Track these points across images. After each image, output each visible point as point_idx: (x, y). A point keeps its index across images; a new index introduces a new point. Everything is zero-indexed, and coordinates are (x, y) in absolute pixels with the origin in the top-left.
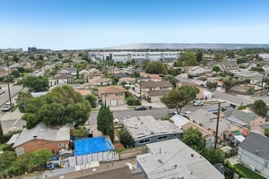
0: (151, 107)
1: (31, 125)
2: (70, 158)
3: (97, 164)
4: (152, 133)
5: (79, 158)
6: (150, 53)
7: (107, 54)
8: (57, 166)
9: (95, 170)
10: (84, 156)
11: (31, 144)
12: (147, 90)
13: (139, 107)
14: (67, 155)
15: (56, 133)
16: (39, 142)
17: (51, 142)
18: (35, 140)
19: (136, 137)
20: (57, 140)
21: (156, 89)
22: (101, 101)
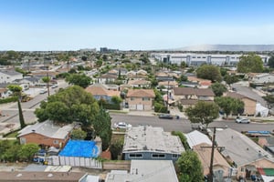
0: (178, 117)
2: (54, 157)
4: (145, 148)
5: (62, 158)
6: (213, 56)
7: (165, 55)
8: (43, 162)
10: (67, 158)
11: (31, 136)
12: (182, 97)
13: (165, 115)
14: (53, 153)
15: (57, 130)
16: (37, 136)
17: (48, 138)
18: (34, 133)
19: (126, 149)
20: (53, 137)
21: (193, 97)
22: (127, 104)
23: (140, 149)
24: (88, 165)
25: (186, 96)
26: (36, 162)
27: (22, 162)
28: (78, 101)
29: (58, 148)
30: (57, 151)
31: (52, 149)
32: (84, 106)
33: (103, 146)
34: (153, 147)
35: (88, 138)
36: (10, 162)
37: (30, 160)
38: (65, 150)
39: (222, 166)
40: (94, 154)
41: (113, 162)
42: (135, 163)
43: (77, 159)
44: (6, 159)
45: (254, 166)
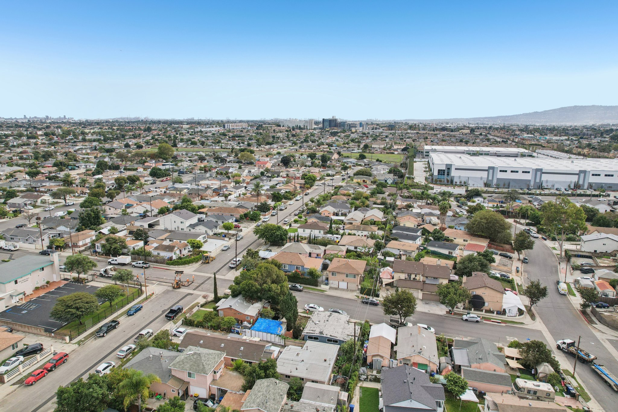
1: (235, 295)
2: (247, 330)
3: (257, 339)
4: (321, 333)
5: (253, 332)
8: (238, 333)
9: (248, 341)
10: (257, 332)
11: (228, 311)
13: (372, 299)
14: (246, 327)
15: (249, 307)
16: (233, 311)
17: (241, 313)
18: (230, 308)
19: (306, 331)
20: (245, 313)
21: (417, 278)
22: (327, 279)
23: (317, 333)
24: (273, 340)
25: (409, 275)
26: (232, 332)
27: (222, 331)
28: (269, 281)
29: (250, 323)
30: (249, 326)
31: (245, 323)
32: (274, 286)
33: (287, 326)
34: (328, 333)
35: (276, 318)
36: (214, 329)
37: (229, 330)
38: (257, 325)
39: (382, 357)
40: (278, 332)
41: (293, 340)
42: (309, 343)
43: (265, 334)
44: (211, 326)
45: (410, 360)
